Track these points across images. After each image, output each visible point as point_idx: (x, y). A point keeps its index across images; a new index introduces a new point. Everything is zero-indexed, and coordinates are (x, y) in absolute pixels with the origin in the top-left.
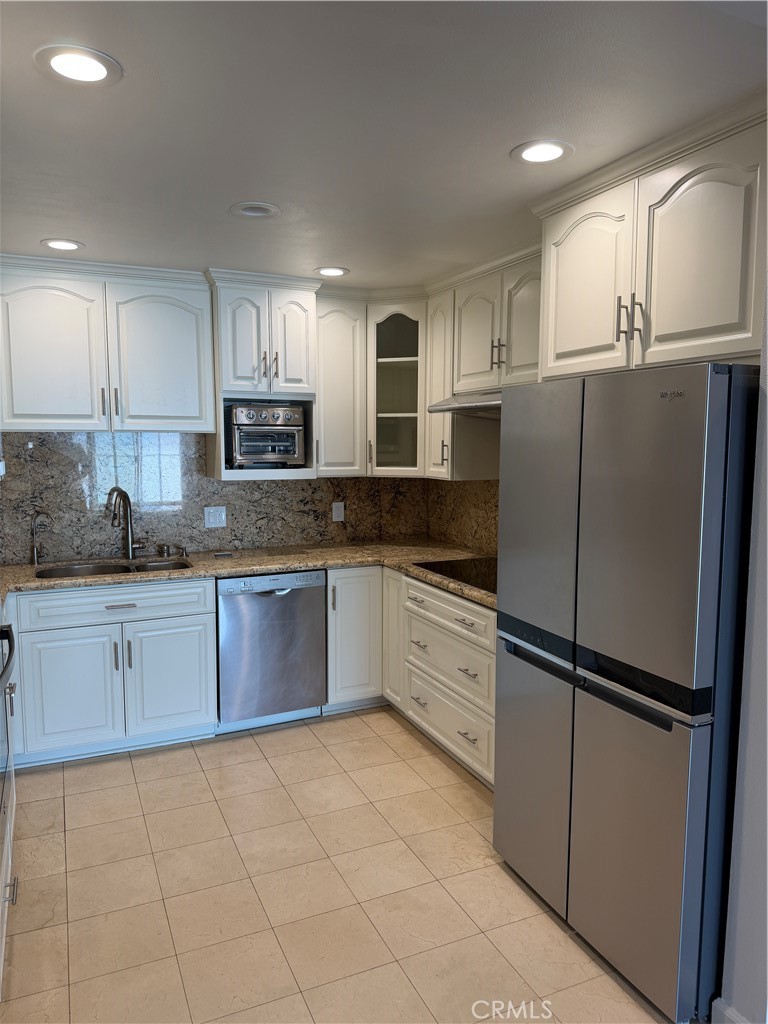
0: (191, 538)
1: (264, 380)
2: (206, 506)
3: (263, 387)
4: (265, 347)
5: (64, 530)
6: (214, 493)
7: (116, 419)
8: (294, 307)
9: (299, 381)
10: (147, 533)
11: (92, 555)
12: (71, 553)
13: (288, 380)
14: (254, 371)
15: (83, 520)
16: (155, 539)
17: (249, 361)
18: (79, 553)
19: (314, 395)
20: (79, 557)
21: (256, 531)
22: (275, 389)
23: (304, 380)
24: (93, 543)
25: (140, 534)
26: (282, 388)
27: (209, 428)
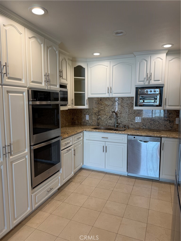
0: (132, 124)
1: (147, 81)
2: (136, 116)
3: (147, 83)
4: (148, 72)
5: (104, 119)
6: (138, 113)
7: (111, 94)
8: (159, 59)
9: (159, 80)
10: (121, 122)
11: (109, 126)
12: (105, 125)
13: (155, 81)
14: (145, 79)
15: (108, 117)
16: (123, 123)
17: (143, 76)
18: (106, 125)
19: (164, 85)
20: (106, 126)
21: (150, 124)
22: (151, 83)
23: (161, 80)
24: (109, 123)
26: (153, 83)
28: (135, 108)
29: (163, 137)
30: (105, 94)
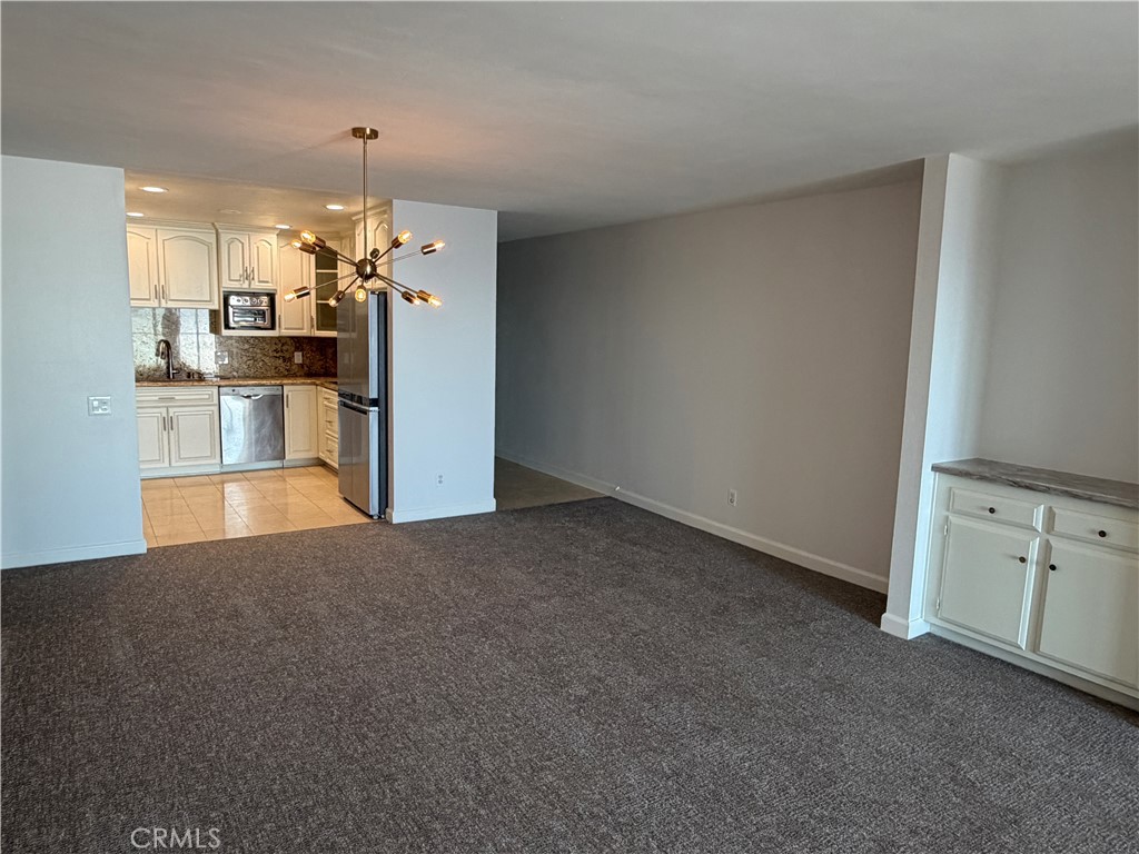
1: (247, 282)
3: (246, 285)
4: (247, 264)
7: (163, 301)
8: (264, 242)
10: (181, 365)
13: (260, 282)
14: (241, 277)
16: (186, 368)
17: (237, 272)
19: (274, 290)
21: (246, 367)
22: (252, 287)
23: (268, 282)
25: (176, 366)
26: (256, 286)
27: (216, 307)
28: (225, 332)
29: (287, 384)
30: (149, 300)
